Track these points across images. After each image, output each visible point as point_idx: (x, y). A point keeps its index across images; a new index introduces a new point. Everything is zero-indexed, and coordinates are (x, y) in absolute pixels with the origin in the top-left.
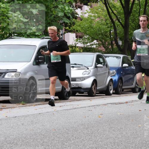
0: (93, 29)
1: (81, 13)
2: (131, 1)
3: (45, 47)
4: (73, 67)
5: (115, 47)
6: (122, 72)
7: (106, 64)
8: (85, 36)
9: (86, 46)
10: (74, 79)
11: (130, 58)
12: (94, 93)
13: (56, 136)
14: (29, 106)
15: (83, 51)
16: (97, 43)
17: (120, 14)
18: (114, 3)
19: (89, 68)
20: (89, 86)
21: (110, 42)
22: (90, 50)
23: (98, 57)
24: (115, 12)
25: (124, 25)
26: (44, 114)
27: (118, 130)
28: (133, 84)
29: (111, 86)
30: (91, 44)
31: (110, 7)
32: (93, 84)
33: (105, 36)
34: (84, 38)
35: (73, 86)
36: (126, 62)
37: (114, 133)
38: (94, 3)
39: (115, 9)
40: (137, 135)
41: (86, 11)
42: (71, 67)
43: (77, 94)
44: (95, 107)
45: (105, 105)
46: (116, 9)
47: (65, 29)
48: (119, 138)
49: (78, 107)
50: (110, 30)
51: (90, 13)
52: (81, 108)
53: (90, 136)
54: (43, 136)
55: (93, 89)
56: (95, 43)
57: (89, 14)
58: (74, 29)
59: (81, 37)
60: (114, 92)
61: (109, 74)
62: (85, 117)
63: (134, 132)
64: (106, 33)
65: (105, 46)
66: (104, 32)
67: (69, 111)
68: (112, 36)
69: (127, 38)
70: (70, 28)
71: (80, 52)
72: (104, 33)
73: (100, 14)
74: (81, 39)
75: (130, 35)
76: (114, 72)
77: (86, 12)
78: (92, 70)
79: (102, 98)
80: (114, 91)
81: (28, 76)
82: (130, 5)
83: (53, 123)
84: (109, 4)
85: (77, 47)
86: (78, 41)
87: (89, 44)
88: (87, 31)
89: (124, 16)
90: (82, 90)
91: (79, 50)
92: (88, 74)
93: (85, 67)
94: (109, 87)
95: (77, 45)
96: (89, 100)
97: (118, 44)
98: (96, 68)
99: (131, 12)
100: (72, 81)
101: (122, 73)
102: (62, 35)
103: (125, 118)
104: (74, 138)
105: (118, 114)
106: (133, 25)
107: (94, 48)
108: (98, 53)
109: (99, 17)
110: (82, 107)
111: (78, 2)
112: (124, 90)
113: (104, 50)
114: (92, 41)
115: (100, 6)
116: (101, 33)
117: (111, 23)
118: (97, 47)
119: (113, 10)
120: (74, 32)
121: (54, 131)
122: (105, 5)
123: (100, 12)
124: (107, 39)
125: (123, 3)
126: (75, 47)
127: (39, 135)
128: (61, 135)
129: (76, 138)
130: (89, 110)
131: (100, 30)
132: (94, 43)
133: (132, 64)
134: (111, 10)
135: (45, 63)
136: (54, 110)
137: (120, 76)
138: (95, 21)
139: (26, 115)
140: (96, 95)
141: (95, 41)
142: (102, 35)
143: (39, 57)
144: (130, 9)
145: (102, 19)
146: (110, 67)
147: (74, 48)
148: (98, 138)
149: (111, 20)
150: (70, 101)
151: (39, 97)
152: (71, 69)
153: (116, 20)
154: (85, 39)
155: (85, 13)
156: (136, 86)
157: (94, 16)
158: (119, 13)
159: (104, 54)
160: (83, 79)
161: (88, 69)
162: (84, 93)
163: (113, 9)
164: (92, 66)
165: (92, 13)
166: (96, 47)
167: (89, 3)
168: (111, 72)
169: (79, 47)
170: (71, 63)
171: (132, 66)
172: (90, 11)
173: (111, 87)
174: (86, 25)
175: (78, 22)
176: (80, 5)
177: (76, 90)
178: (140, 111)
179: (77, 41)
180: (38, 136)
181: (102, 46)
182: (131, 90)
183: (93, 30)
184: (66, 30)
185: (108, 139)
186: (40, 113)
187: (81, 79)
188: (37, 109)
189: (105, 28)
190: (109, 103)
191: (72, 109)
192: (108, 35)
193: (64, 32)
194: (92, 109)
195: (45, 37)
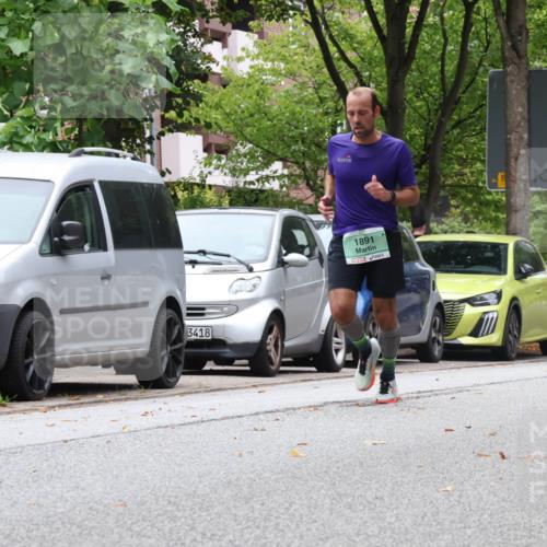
0: (269, 120)
1: (225, 58)
2: (412, 17)
3: (88, 186)
4: (193, 263)
7: (320, 254)
8: (239, 146)
9: (241, 185)
10: (198, 311)
11: (410, 231)
12: (272, 364)
13: (129, 529)
14: (24, 412)
15: (232, 204)
16: (286, 172)
17: (370, 64)
18: (349, 21)
19: (256, 267)
20: (256, 337)
22: (256, 200)
23: (289, 225)
24: (351, 55)
25: (384, 105)
26: (81, 442)
27: (365, 506)
28: (420, 329)
29: (336, 336)
30: (262, 177)
31: (331, 37)
32: (268, 330)
33: (313, 148)
34: (234, 152)
35: (194, 337)
37: (353, 515)
38: (270, 20)
39: (351, 45)
40: (438, 523)
41: (243, 49)
42: (186, 263)
43: (207, 368)
44: (278, 415)
45: (316, 408)
46: (356, 45)
47: (162, 117)
48: (369, 536)
49: (212, 415)
50: (335, 125)
51: (258, 58)
52: (223, 419)
53: (258, 527)
54: (79, 527)
55: (268, 348)
56: (276, 172)
57: (252, 63)
58: (197, 120)
59: (222, 150)
60: (350, 357)
62: (240, 455)
63: (429, 515)
64: (317, 134)
65: (315, 183)
66: (309, 131)
67: (180, 432)
70: (180, 115)
71: (220, 206)
72: (310, 136)
73: (295, 61)
74: (224, 156)
77: (244, 54)
78: (265, 276)
79: (304, 381)
80: (351, 354)
81: (19, 297)
82: (409, 31)
83: (117, 477)
84: (327, 27)
85: (210, 187)
86: (211, 164)
87: (252, 176)
88: (247, 126)
89: (385, 70)
90: (228, 353)
91: (215, 199)
92: (251, 291)
93: (241, 262)
94: (331, 340)
95: (209, 181)
96: (254, 389)
98: (281, 269)
99: (410, 57)
100: (188, 315)
102: (150, 140)
103: (391, 457)
104: (199, 538)
105: (366, 442)
106: (421, 107)
107: (271, 190)
108: (287, 212)
109: (292, 75)
110: (227, 418)
111: (213, 17)
113: (311, 201)
114: (267, 165)
115: (294, 34)
116: (301, 134)
117: (336, 99)
118: (284, 189)
119: (342, 48)
120: (197, 131)
121: (121, 509)
122: (312, 31)
123: (296, 54)
125: (382, 21)
126: (202, 186)
127: (63, 523)
128: (145, 524)
129: (204, 534)
130: (256, 430)
131: (294, 121)
132: (271, 174)
133: (416, 252)
134: (335, 49)
135: (87, 247)
136: (119, 429)
138: (276, 91)
139: (13, 445)
140: (282, 368)
141: (277, 166)
142: (303, 142)
143: (65, 223)
144: (407, 46)
145: (304, 83)
147: (196, 191)
148: (290, 535)
149: (335, 88)
150: (182, 394)
151: (60, 376)
152: (183, 273)
154: (239, 156)
155: (240, 59)
156: (434, 335)
157: (275, 72)
158: (368, 60)
159: (312, 213)
160: (233, 308)
161: (251, 270)
162: (237, 362)
163: (344, 45)
164: (265, 259)
165: (266, 60)
166: (281, 187)
167: (253, 19)
169: (215, 186)
170: (186, 248)
171: (417, 259)
172: (256, 51)
173: (339, 342)
174: (242, 102)
175: (214, 92)
176: (220, 28)
177: (205, 350)
178: (449, 433)
179: (208, 163)
180: (58, 529)
181: (303, 185)
182: (413, 351)
183: (269, 123)
184: (165, 122)
185: (327, 538)
186: (68, 438)
187: (225, 309)
188: (53, 425)
189: (316, 116)
190: (331, 400)
191: (189, 423)
192: (324, 141)
193: (160, 130)
194: (265, 422)
195: (87, 149)
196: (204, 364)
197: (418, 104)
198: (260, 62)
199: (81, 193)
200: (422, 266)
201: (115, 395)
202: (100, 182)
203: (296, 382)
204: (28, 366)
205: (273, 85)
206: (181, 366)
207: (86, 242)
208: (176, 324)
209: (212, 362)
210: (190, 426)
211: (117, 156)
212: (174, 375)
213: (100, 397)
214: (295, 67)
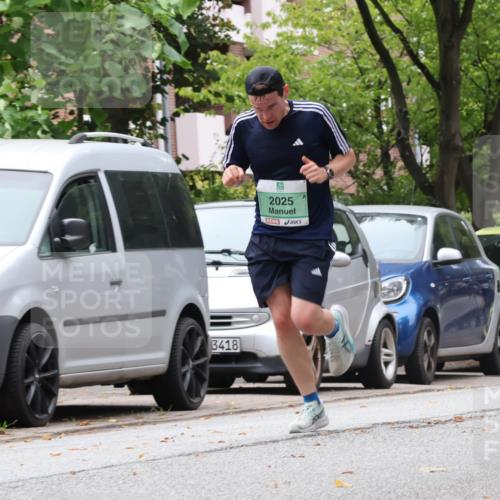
1: (247, 24)
3: (92, 177)
4: (217, 264)
5: (402, 172)
6: (433, 285)
7: (364, 251)
10: (223, 320)
11: (469, 224)
14: (25, 439)
17: (418, 28)
21: (379, 152)
24: (395, 18)
25: (436, 77)
26: (91, 473)
28: (483, 338)
29: (385, 346)
35: (220, 350)
36: (453, 239)
39: (396, 6)
41: (269, 14)
42: (209, 264)
43: (235, 385)
45: (363, 430)
47: (177, 96)
49: (242, 440)
50: (378, 100)
51: (286, 24)
52: (255, 444)
57: (280, 30)
60: (402, 371)
61: (376, 296)
62: (276, 486)
64: (358, 112)
65: (357, 169)
66: (348, 109)
67: (205, 459)
68: (385, 127)
69: (454, 136)
71: (245, 197)
72: (350, 114)
73: (330, 27)
75: (466, 119)
76: (400, 284)
77: (270, 20)
79: (350, 399)
80: (403, 368)
81: (15, 308)
89: (435, 35)
90: (260, 368)
91: (240, 188)
94: (380, 351)
96: (291, 409)
97: (415, 160)
99: (466, 18)
100: (213, 324)
101: (434, 291)
102: (164, 122)
103: (453, 486)
105: (422, 469)
106: (478, 77)
109: (326, 43)
110: (261, 443)
112: (448, 365)
113: (353, 190)
119: (385, 9)
120: (218, 110)
123: (331, 18)
124: (364, 139)
130: (293, 456)
131: (330, 97)
133: (476, 247)
134: (377, 11)
135: (92, 248)
136: (135, 458)
137: (425, 304)
138: (308, 62)
139: (14, 478)
140: (323, 385)
143: (67, 221)
145: (341, 52)
146: (381, 265)
149: (378, 57)
150: (207, 417)
151: (66, 398)
152: (205, 276)
153: (402, 55)
155: (265, 26)
157: (307, 40)
159: (353, 204)
162: (270, 378)
163: (387, 6)
165: (296, 26)
168: (386, 284)
170: (208, 246)
172: (284, 15)
173: (389, 353)
175: (235, 65)
177: (234, 365)
182: (476, 363)
184: (180, 101)
186: (76, 470)
187: (255, 317)
188: (58, 455)
189: (355, 89)
190: (380, 421)
191: (216, 450)
192: (366, 119)
193: (175, 110)
194: (303, 448)
195: (89, 134)
196: (232, 382)
197: (476, 74)
198: (288, 29)
199: (83, 186)
200: (484, 263)
201: (130, 419)
202: (107, 173)
203: (339, 400)
204: (28, 387)
205: (304, 55)
206: (206, 384)
207: (92, 243)
208: (198, 335)
209: (241, 379)
210: (216, 453)
211: (125, 141)
212: (198, 394)
213: (113, 421)
214: (330, 34)
